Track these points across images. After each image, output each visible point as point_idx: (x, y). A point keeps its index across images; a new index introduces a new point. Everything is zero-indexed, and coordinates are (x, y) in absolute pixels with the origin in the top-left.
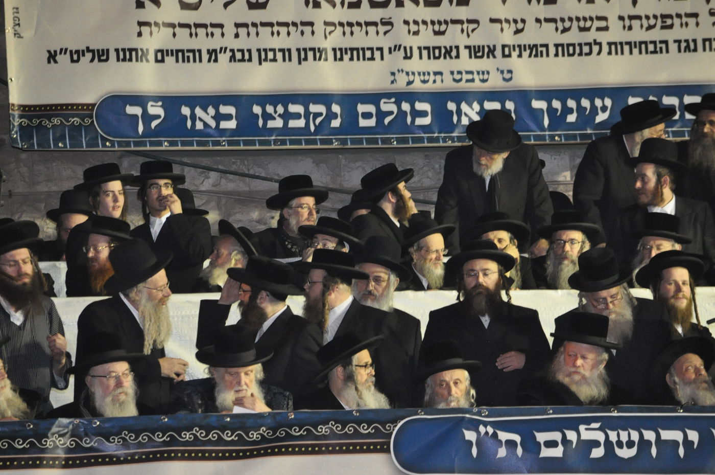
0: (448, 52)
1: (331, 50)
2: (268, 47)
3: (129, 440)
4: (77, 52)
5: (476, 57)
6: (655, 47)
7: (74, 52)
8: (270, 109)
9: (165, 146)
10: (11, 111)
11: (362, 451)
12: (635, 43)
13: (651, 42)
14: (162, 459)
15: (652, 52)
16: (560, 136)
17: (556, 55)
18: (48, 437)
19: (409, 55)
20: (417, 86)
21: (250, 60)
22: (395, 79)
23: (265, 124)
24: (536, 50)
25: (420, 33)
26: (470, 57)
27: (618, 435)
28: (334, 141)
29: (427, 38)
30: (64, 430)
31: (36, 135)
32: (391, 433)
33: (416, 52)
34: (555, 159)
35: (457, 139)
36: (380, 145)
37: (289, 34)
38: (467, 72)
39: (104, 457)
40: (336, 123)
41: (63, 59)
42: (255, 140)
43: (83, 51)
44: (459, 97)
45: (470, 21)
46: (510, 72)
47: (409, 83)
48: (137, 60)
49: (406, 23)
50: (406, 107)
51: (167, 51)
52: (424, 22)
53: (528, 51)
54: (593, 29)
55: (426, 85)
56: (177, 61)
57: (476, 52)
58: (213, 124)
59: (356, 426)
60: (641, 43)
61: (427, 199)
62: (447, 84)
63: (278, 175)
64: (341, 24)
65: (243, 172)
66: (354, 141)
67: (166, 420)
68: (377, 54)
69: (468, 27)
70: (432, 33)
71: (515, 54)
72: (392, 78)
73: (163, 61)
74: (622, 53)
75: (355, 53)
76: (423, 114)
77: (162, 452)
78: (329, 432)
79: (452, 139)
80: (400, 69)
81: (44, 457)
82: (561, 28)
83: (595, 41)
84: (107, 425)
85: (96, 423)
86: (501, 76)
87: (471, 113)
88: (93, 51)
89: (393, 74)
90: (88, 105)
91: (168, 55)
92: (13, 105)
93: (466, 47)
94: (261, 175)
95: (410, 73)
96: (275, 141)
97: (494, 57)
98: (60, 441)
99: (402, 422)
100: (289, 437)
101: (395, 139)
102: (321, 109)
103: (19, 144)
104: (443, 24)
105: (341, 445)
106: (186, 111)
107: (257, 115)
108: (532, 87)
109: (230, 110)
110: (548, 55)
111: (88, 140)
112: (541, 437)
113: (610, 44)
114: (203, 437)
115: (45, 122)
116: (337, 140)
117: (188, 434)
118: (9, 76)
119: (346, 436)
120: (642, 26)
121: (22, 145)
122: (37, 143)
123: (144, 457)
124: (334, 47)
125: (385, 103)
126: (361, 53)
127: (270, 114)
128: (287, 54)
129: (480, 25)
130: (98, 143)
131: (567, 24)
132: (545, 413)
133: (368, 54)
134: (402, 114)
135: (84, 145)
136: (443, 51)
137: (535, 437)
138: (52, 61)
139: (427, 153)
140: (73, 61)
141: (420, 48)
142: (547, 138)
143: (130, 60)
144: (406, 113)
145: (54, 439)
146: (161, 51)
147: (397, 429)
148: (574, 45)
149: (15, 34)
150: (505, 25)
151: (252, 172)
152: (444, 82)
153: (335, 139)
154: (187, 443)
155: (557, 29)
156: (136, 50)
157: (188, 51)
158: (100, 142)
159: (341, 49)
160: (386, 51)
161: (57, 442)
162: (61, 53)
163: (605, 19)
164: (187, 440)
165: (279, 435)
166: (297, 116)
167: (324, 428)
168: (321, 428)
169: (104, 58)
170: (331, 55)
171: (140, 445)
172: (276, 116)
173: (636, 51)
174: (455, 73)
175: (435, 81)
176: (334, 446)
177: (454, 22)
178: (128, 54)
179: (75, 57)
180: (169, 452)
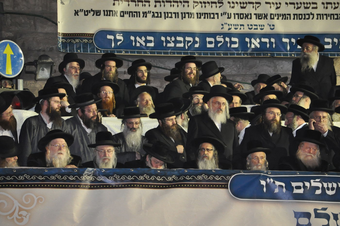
0: (247, 16)
1: (196, 13)
2: (169, 11)
3: (117, 179)
4: (87, 11)
5: (259, 19)
6: (338, 17)
7: (86, 11)
8: (168, 38)
9: (123, 53)
10: (58, 36)
11: (216, 187)
12: (329, 14)
13: (336, 14)
14: (131, 187)
15: (336, 19)
16: (294, 54)
17: (294, 19)
18: (83, 176)
19: (230, 17)
20: (233, 30)
21: (161, 17)
22: (223, 27)
23: (166, 45)
24: (285, 16)
25: (235, 8)
26: (256, 19)
27: (328, 185)
28: (196, 53)
29: (238, 9)
30: (90, 173)
31: (69, 47)
32: (229, 180)
33: (233, 16)
34: (290, 64)
35: (249, 54)
36: (216, 56)
37: (178, 6)
38: (255, 25)
39: (106, 185)
40: (197, 46)
41: (81, 14)
42: (162, 52)
43: (90, 11)
44: (251, 36)
45: (256, 3)
46: (273, 25)
47: (229, 29)
48: (112, 16)
49: (229, 3)
50: (227, 39)
51: (125, 12)
52: (237, 3)
53: (282, 17)
54: (311, 8)
55: (237, 30)
56: (130, 16)
57: (259, 16)
58: (144, 44)
59: (214, 176)
60: (331, 15)
61: (233, 80)
62: (246, 30)
63: (169, 67)
64: (201, 3)
65: (154, 65)
66: (204, 54)
67: (133, 171)
68: (216, 16)
69: (256, 5)
70: (240, 7)
71: (276, 18)
72: (222, 27)
73: (123, 16)
74: (323, 19)
75: (206, 15)
76: (235, 43)
77: (131, 184)
78: (202, 179)
79: (247, 54)
80: (226, 23)
81: (81, 184)
82: (296, 7)
83: (311, 13)
84: (108, 172)
85: (103, 171)
86: (269, 27)
87: (256, 43)
88: (94, 11)
89: (222, 25)
90: (91, 34)
91: (125, 14)
92: (59, 33)
93: (255, 14)
94: (162, 67)
95: (230, 25)
96: (170, 52)
97: (267, 19)
98: (88, 177)
99: (234, 176)
100: (185, 180)
101: (222, 53)
102: (190, 39)
103: (61, 50)
104: (245, 4)
105: (207, 184)
106: (132, 38)
107: (163, 41)
108: (282, 33)
109: (151, 38)
110: (290, 19)
111: (91, 49)
112: (294, 184)
113: (318, 15)
114: (148, 179)
115: (73, 41)
116: (197, 53)
117: (142, 177)
118: (58, 21)
119: (209, 181)
120: (332, 7)
121: (63, 51)
122: (69, 50)
123: (123, 186)
124: (197, 12)
125: (218, 37)
126: (209, 15)
127: (169, 41)
128: (177, 15)
129: (261, 5)
130: (95, 51)
131: (299, 5)
132: (296, 174)
133: (212, 16)
134: (226, 42)
135: (89, 51)
136: (245, 15)
137: (291, 184)
138: (76, 15)
139: (234, 60)
140: (85, 15)
141: (234, 14)
142: (289, 55)
143: (110, 15)
144: (227, 42)
145: (86, 177)
146: (123, 12)
147: (231, 178)
148: (302, 15)
149: (61, 3)
150: (272, 5)
151: (158, 65)
152: (244, 29)
153: (196, 52)
154: (141, 181)
155: (295, 7)
156: (112, 11)
157: (135, 12)
158: (95, 50)
159: (200, 13)
160: (220, 15)
161: (87, 178)
162: (80, 12)
163: (316, 3)
164: (141, 180)
165: (181, 179)
166: (180, 42)
167: (200, 177)
168: (199, 177)
169: (99, 14)
170: (196, 16)
171: (122, 181)
172: (171, 42)
173: (329, 18)
174: (250, 25)
175: (240, 29)
176: (204, 184)
177: (250, 3)
178: (109, 12)
179: (86, 13)
180: (134, 184)
